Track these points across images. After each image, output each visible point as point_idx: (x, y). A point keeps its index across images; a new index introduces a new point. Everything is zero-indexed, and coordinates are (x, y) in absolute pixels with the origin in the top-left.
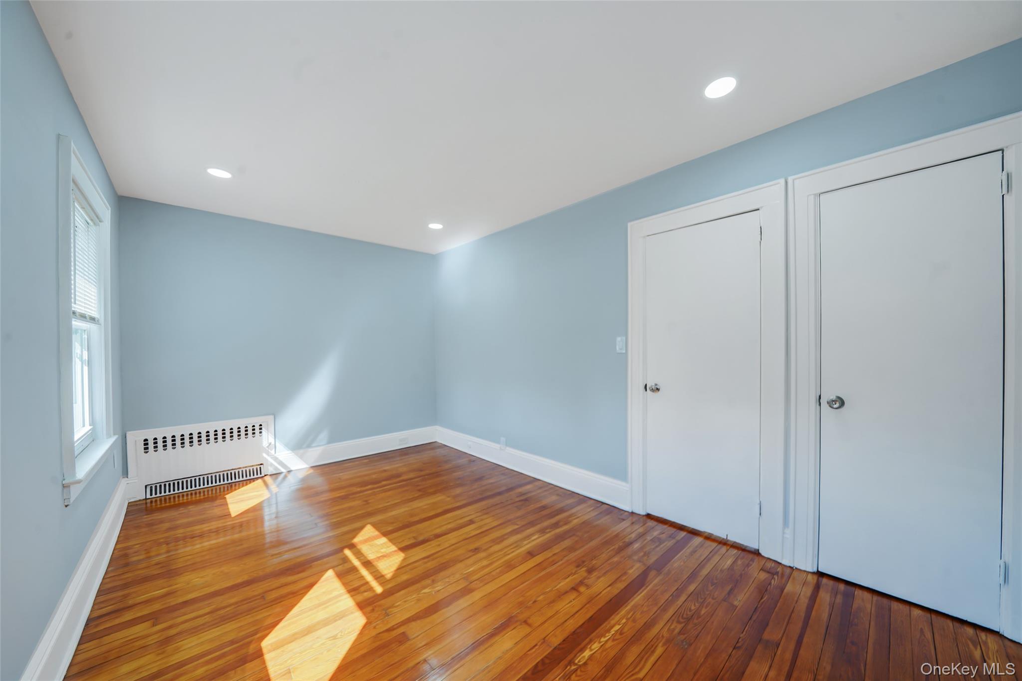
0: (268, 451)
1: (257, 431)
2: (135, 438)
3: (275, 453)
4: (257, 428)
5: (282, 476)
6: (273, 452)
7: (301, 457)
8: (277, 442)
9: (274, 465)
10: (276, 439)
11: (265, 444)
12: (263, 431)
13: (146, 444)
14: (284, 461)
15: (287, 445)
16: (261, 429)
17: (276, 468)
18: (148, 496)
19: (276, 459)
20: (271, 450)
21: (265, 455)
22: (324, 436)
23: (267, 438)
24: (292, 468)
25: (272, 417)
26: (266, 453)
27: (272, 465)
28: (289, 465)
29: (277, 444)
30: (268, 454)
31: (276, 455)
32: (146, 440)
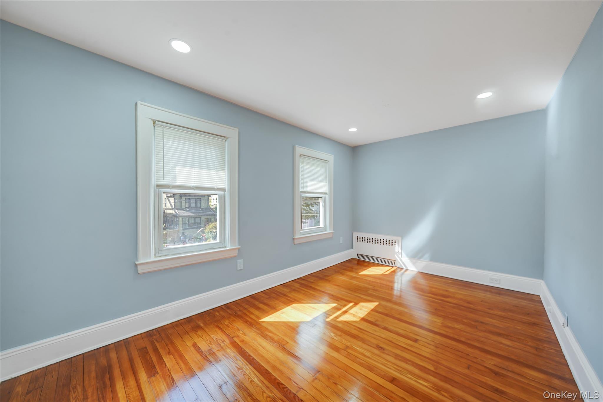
0: (398, 255)
1: (394, 243)
2: (356, 235)
3: (401, 257)
4: (394, 242)
5: (403, 271)
6: (400, 256)
7: (414, 264)
8: (402, 252)
9: (400, 264)
10: (402, 250)
11: (397, 251)
12: (396, 244)
13: (358, 238)
14: (404, 262)
15: (407, 255)
16: (395, 243)
17: (401, 265)
18: (358, 258)
19: (401, 260)
20: (400, 255)
21: (396, 256)
22: (427, 256)
23: (397, 248)
24: (409, 268)
25: (401, 238)
26: (397, 255)
27: (399, 263)
28: (407, 266)
29: (403, 253)
30: (398, 256)
31: (401, 258)
32: (358, 237)
